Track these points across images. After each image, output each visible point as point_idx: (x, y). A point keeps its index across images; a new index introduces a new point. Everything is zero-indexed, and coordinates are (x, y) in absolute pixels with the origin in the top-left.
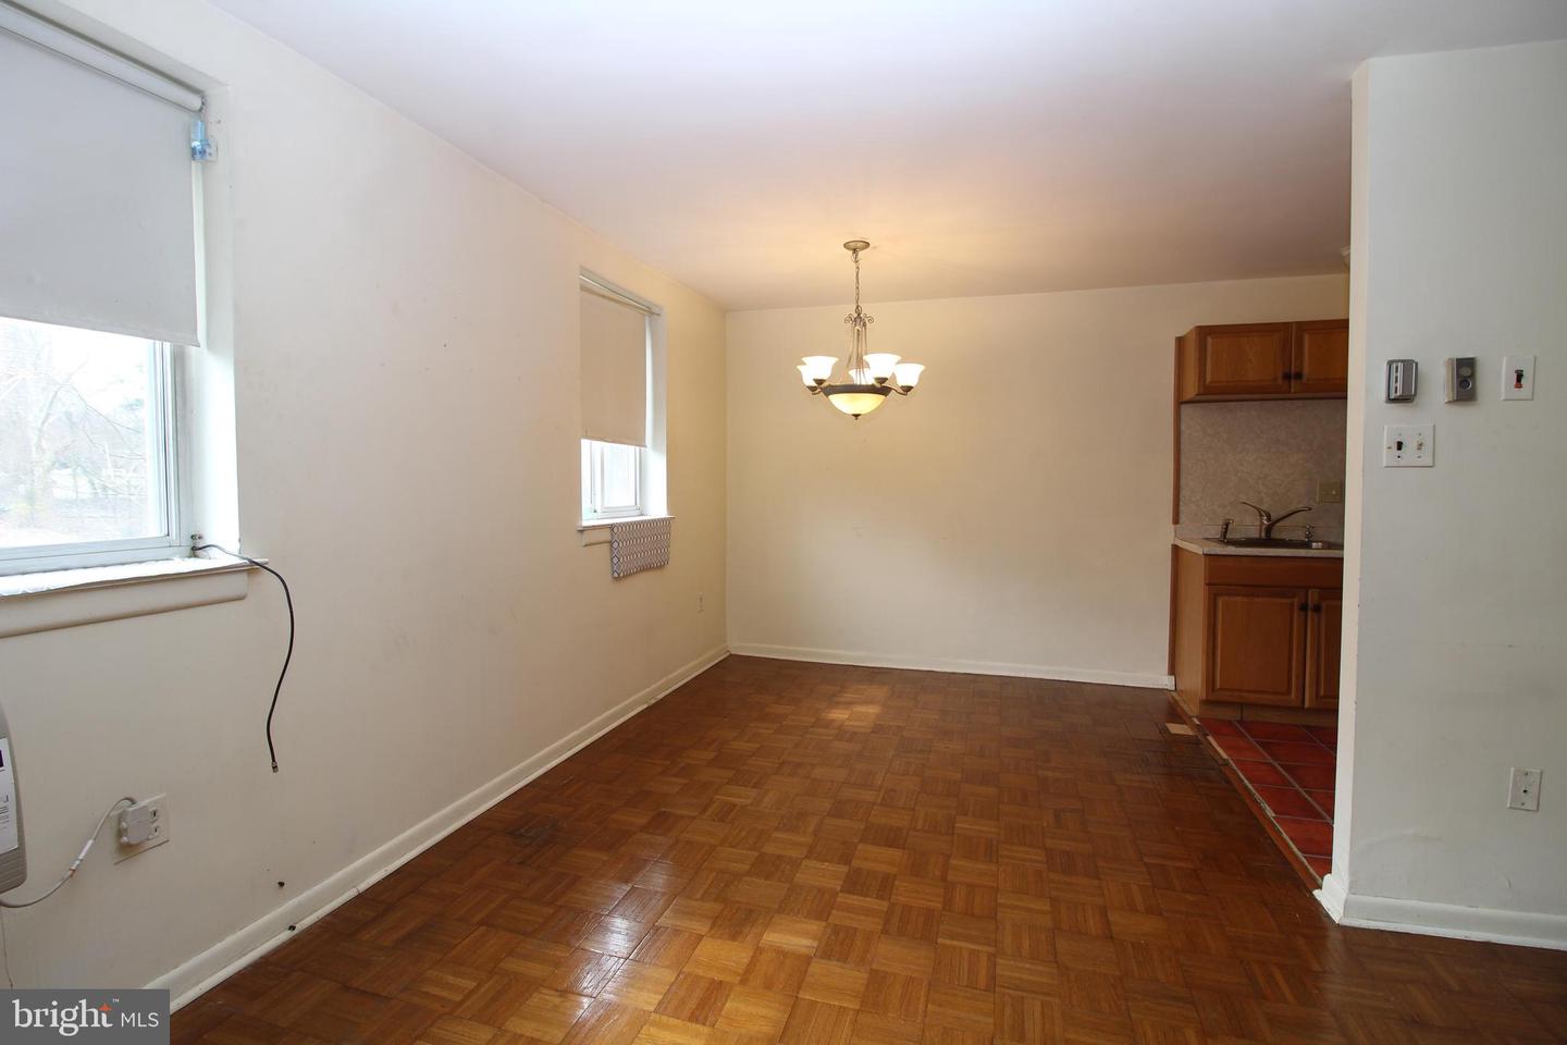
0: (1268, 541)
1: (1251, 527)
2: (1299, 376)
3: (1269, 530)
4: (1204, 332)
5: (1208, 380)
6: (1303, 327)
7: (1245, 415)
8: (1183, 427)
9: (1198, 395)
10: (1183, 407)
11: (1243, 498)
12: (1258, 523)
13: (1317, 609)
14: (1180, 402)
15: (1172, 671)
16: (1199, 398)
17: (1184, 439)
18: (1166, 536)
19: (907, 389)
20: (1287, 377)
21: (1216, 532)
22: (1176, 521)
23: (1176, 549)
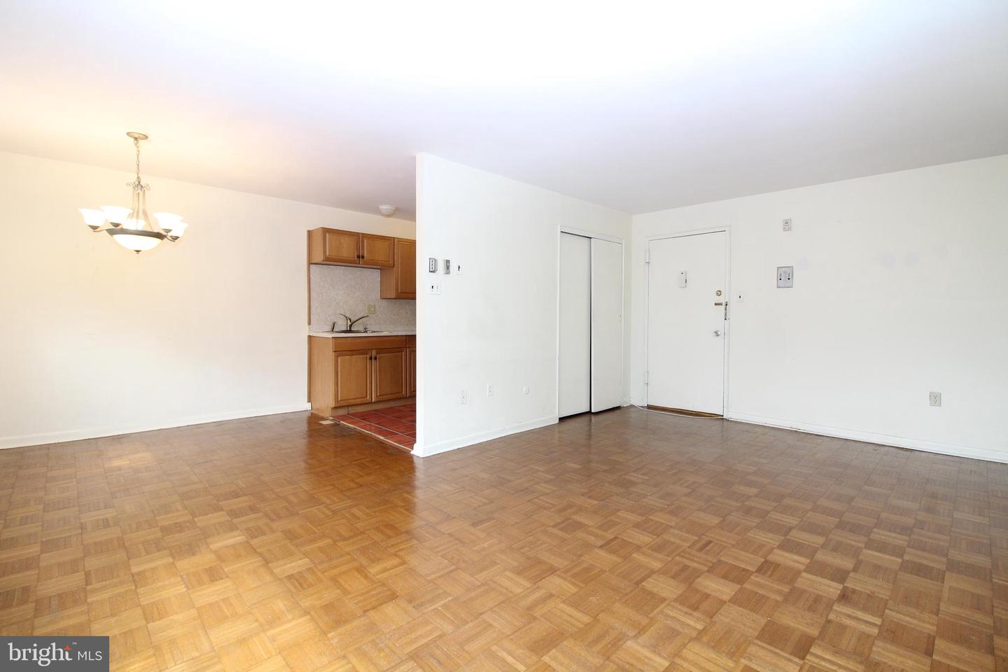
0: (350, 331)
1: (342, 325)
2: (363, 257)
3: (351, 326)
4: (326, 231)
5: (327, 254)
6: (364, 236)
7: (339, 272)
8: (311, 276)
9: (324, 260)
10: (311, 265)
11: (338, 312)
12: (345, 323)
13: (376, 358)
14: (310, 263)
15: (309, 400)
16: (324, 262)
17: (312, 283)
18: (305, 332)
19: (176, 238)
20: (358, 257)
21: (329, 328)
22: (309, 324)
23: (310, 337)
